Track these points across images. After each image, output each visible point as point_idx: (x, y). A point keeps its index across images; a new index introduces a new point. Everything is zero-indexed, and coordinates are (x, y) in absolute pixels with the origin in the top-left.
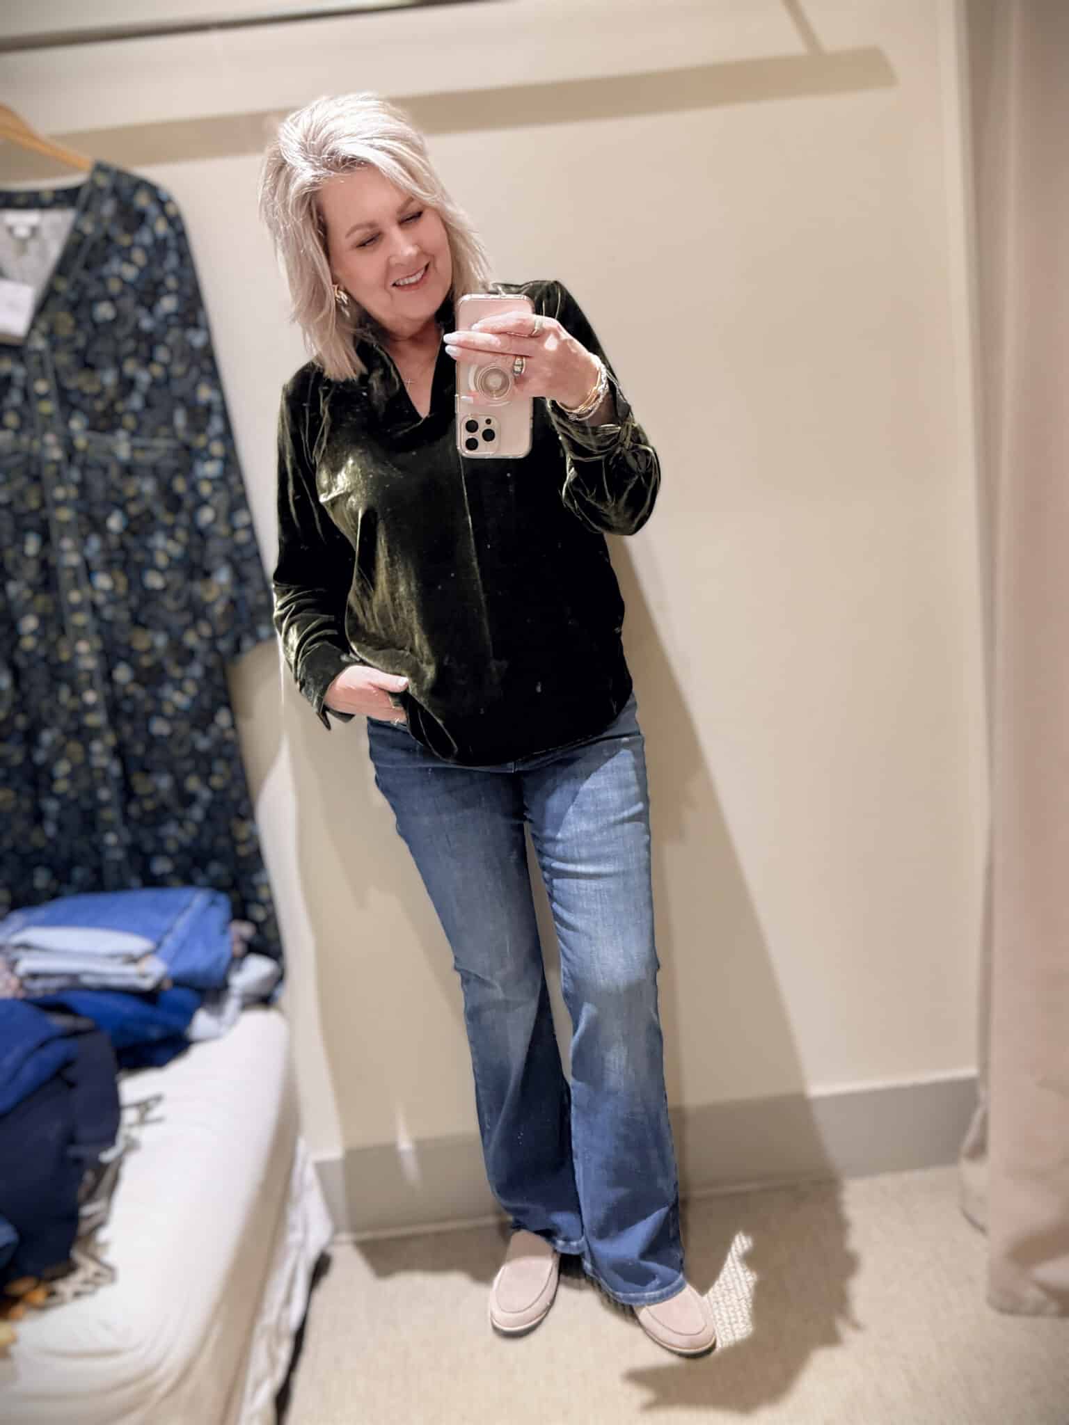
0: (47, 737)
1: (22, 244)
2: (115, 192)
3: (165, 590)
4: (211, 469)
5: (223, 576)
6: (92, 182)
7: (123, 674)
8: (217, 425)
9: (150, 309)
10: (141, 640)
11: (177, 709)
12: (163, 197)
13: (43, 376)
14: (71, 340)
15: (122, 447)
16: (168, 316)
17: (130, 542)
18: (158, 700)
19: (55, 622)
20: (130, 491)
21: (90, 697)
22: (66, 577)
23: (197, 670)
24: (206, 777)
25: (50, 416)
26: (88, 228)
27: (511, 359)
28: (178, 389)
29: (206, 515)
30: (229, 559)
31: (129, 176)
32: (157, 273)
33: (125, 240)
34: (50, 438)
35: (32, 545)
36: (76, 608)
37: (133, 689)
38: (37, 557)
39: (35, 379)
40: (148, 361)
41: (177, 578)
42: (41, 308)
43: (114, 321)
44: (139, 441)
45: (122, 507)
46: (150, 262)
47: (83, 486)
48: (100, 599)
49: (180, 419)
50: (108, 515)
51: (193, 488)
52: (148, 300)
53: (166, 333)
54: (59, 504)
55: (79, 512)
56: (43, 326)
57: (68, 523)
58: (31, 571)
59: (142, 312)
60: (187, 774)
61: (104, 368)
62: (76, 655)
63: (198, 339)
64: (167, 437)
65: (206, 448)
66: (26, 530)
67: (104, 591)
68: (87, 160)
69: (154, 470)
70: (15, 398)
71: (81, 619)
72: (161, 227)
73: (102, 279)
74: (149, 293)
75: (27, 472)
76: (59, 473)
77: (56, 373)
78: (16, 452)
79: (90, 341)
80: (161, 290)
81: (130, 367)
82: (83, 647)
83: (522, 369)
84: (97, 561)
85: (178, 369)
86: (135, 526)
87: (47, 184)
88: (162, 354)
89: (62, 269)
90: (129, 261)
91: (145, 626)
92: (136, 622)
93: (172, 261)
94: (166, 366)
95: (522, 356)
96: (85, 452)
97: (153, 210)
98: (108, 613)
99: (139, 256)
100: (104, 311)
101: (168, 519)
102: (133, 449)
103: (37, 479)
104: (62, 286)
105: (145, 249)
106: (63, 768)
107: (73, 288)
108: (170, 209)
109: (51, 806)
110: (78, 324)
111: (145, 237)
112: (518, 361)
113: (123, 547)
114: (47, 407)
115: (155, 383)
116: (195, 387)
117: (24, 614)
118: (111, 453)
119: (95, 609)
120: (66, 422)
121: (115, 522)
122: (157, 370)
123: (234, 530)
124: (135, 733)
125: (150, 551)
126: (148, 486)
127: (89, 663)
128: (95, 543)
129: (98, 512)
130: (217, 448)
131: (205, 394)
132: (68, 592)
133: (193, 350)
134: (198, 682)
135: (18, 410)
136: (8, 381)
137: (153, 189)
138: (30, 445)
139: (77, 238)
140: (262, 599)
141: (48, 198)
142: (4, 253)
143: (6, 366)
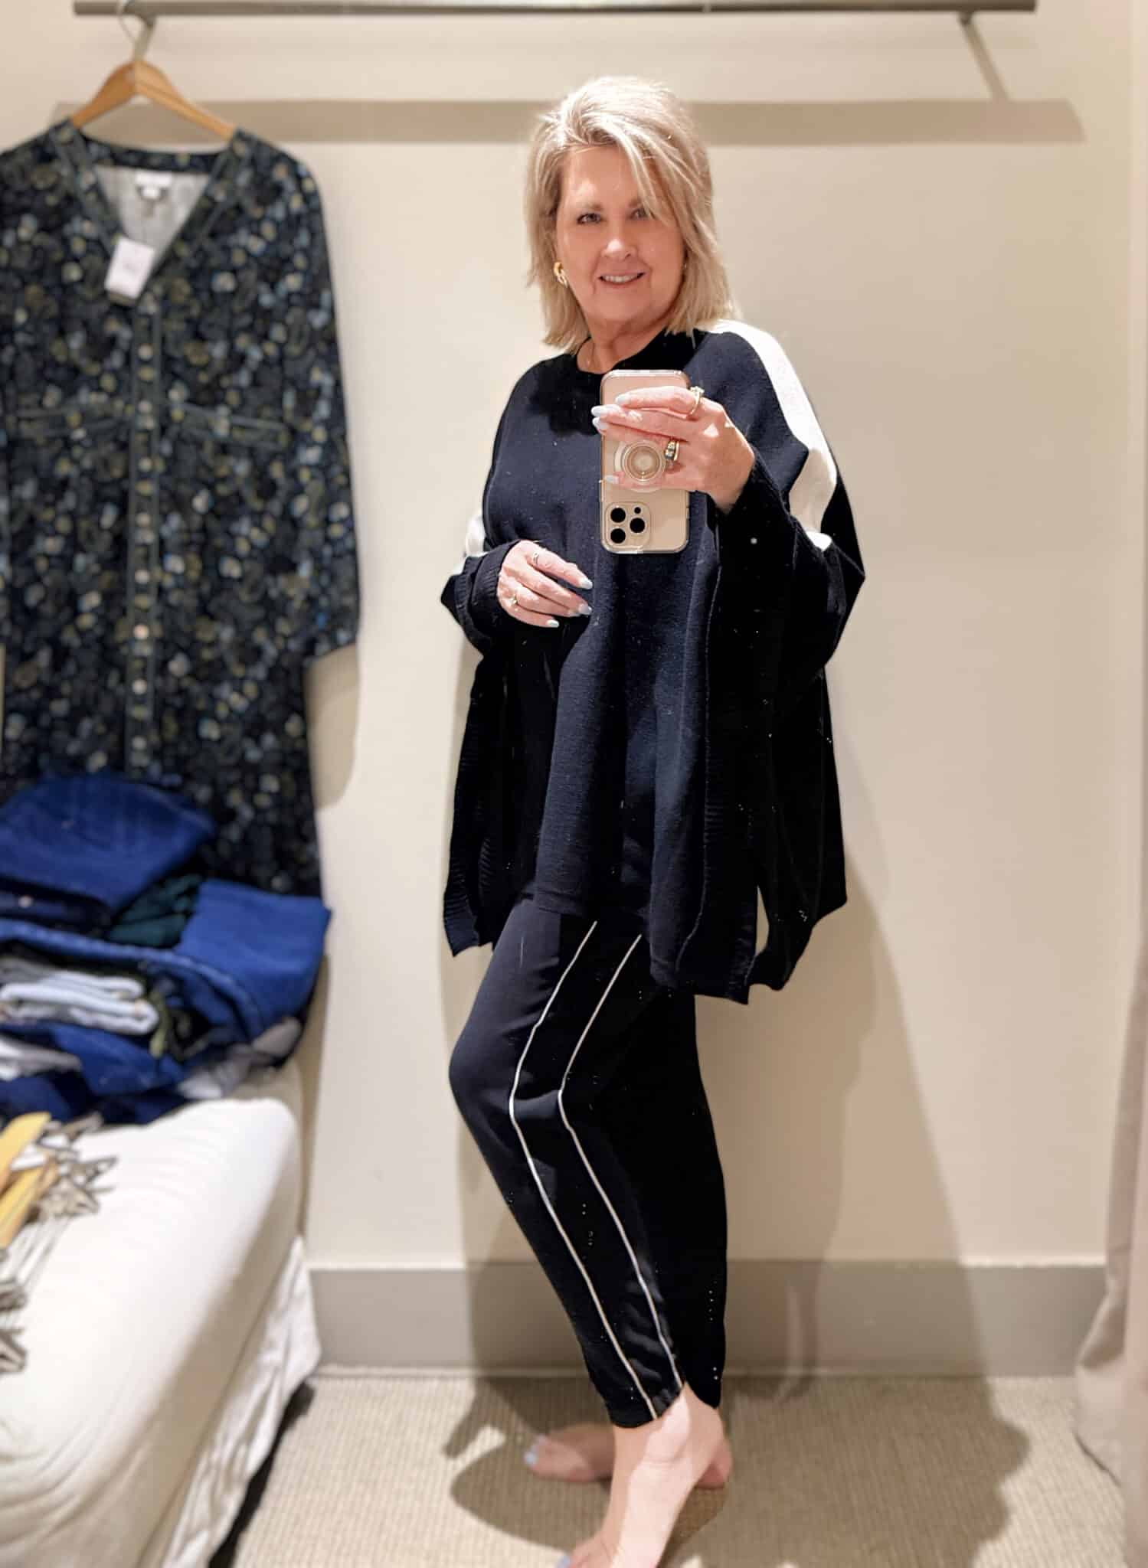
0: (86, 725)
1: (151, 203)
2: (253, 162)
3: (240, 580)
4: (311, 455)
5: (305, 570)
6: (231, 149)
7: (178, 666)
8: (323, 410)
9: (273, 286)
10: (205, 633)
11: (231, 710)
12: (302, 171)
13: (150, 342)
14: (185, 308)
15: (221, 423)
16: (290, 294)
17: (213, 524)
18: (213, 699)
19: (115, 600)
20: (223, 471)
21: (139, 687)
22: (135, 554)
23: (260, 672)
24: (251, 792)
25: (150, 383)
26: (220, 196)
28: (290, 369)
29: (301, 505)
30: (316, 556)
31: (271, 148)
32: (285, 249)
33: (256, 212)
34: (145, 406)
35: (109, 517)
36: (142, 589)
37: (186, 683)
38: (110, 530)
39: (140, 344)
40: (264, 337)
41: (256, 569)
42: (158, 272)
43: (233, 294)
44: (240, 420)
45: (211, 487)
46: (279, 238)
47: (172, 461)
48: (168, 582)
49: (289, 400)
50: (195, 493)
51: (293, 474)
52: (271, 276)
53: (286, 312)
54: (144, 476)
55: (163, 487)
56: (158, 290)
57: (149, 498)
58: (104, 543)
59: (263, 288)
60: (230, 786)
61: (214, 341)
62: (132, 640)
63: (318, 319)
64: (269, 419)
65: (309, 434)
66: (106, 500)
67: (174, 574)
68: (228, 127)
69: (252, 452)
70: (116, 360)
71: (144, 601)
72: (296, 204)
73: (227, 250)
74: (273, 268)
75: (115, 440)
76: (148, 444)
77: (164, 340)
78: (106, 417)
79: (206, 310)
80: (288, 268)
81: (243, 342)
82: (141, 632)
84: (173, 541)
85: (294, 350)
86: (221, 509)
87: (184, 148)
88: (278, 333)
89: (185, 235)
90: (258, 234)
91: (212, 617)
92: (204, 611)
93: (303, 239)
94: (281, 346)
96: (180, 423)
97: (290, 185)
98: (174, 598)
99: (268, 230)
100: (224, 282)
101: (257, 504)
102: (232, 427)
103: (124, 446)
104: (184, 251)
105: (277, 224)
106: (97, 760)
107: (195, 256)
108: (308, 185)
110: (196, 292)
111: (279, 212)
113: (204, 529)
114: (148, 374)
115: (265, 362)
116: (308, 372)
117: (88, 590)
118: (208, 428)
119: (161, 591)
120: (166, 392)
121: (200, 502)
122: (271, 349)
123: (327, 522)
124: (182, 733)
125: (232, 536)
126: (242, 468)
127: (147, 650)
128: (175, 521)
129: (184, 489)
130: (320, 435)
131: (319, 377)
132: (136, 570)
133: (313, 330)
134: (259, 684)
135: (114, 372)
136: (112, 342)
137: (292, 164)
138: (124, 410)
139: (207, 204)
140: (348, 601)
141: (183, 161)
142: (130, 211)
143: (113, 327)
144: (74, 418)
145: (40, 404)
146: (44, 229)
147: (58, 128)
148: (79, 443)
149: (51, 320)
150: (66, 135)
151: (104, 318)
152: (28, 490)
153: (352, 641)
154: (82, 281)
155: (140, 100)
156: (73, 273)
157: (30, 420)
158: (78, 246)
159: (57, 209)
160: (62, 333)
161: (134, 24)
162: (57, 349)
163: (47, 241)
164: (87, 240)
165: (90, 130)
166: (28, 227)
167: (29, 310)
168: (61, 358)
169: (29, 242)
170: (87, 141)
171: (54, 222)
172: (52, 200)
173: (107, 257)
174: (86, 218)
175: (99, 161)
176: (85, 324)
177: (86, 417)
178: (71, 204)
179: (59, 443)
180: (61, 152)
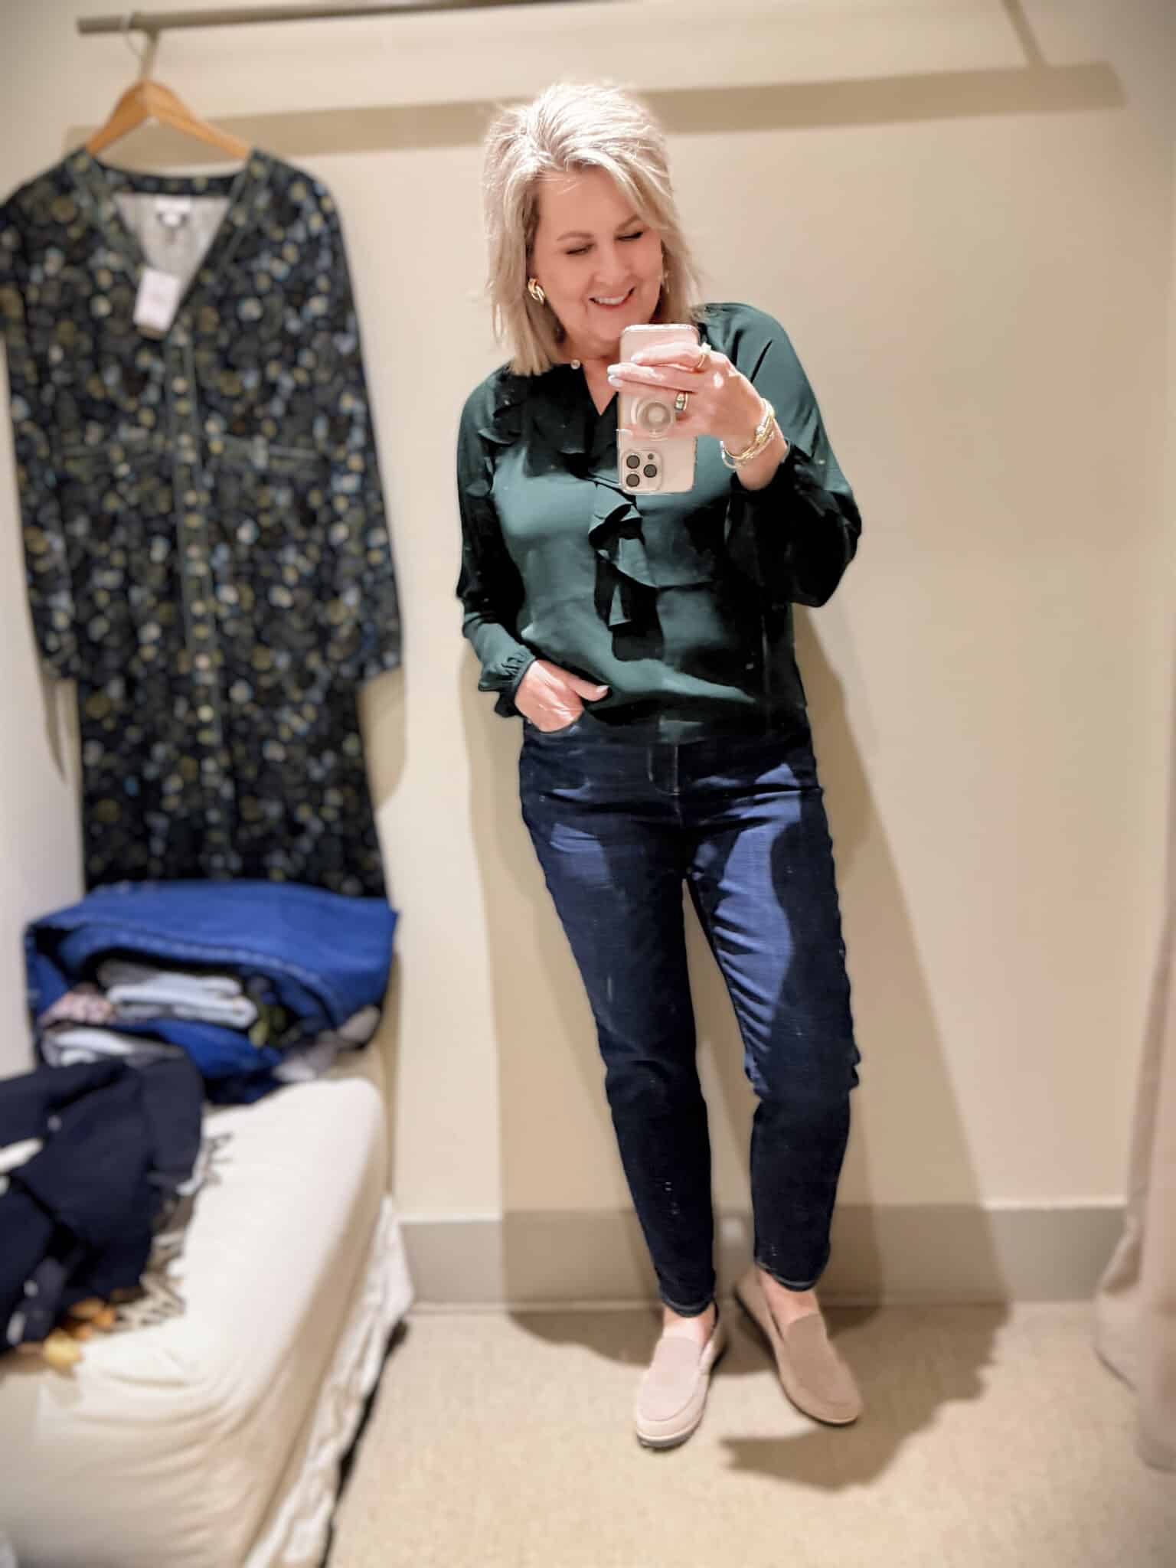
0: (160, 751)
1: (171, 233)
2: (271, 183)
3: (292, 608)
4: (348, 484)
5: (351, 598)
6: (248, 172)
7: (240, 693)
8: (357, 437)
9: (299, 309)
10: (262, 659)
11: (295, 734)
12: (320, 191)
13: (182, 375)
14: (214, 337)
15: (259, 454)
16: (316, 318)
17: (260, 555)
18: (275, 723)
19: (175, 632)
20: (264, 502)
21: (206, 713)
22: (189, 588)
23: (316, 694)
24: (318, 806)
25: (186, 417)
26: (240, 220)
27: (674, 394)
28: (322, 397)
29: (340, 532)
30: (359, 581)
31: (286, 167)
32: (307, 271)
33: (278, 234)
34: (185, 440)
35: (159, 550)
36: (199, 620)
37: (249, 709)
38: (164, 563)
39: (174, 376)
40: (293, 364)
41: (305, 596)
42: (188, 301)
43: (259, 322)
44: (277, 450)
45: (254, 518)
46: (302, 259)
47: (215, 493)
48: (224, 612)
49: (321, 429)
50: (240, 524)
51: (329, 503)
52: (297, 300)
53: (313, 336)
54: (190, 509)
55: (210, 519)
56: (186, 320)
57: (196, 531)
58: (156, 578)
59: (290, 312)
60: (299, 802)
61: (245, 369)
62: (195, 669)
63: (345, 345)
64: (305, 447)
65: (344, 462)
66: (154, 534)
67: (230, 606)
68: (245, 146)
69: (291, 481)
70: (152, 394)
71: (202, 632)
72: (316, 223)
73: (250, 275)
74: (297, 292)
75: (158, 474)
76: (191, 478)
77: (196, 372)
78: (148, 452)
79: (234, 340)
80: (312, 290)
81: (273, 370)
82: (203, 662)
83: (683, 406)
84: (224, 571)
85: (323, 376)
86: (266, 539)
87: (201, 170)
88: (307, 358)
89: (209, 262)
90: (280, 257)
91: (267, 645)
92: (260, 639)
93: (325, 260)
94: (310, 372)
95: (685, 392)
96: (220, 456)
97: (308, 204)
98: (230, 628)
99: (291, 253)
100: (251, 309)
101: (300, 534)
102: (271, 457)
103: (168, 481)
104: (209, 279)
105: (298, 245)
106: (174, 784)
107: (220, 283)
108: (327, 204)
109: (159, 822)
110: (223, 321)
111: (299, 233)
112: (681, 395)
113: (251, 560)
114: (185, 407)
115: (298, 390)
116: (338, 397)
117: (145, 622)
118: (247, 460)
119: (218, 623)
120: (203, 424)
121: (246, 534)
122: (301, 376)
123: (367, 549)
124: (248, 756)
125: (279, 566)
126: (283, 498)
127: (209, 679)
128: (223, 553)
129: (229, 522)
130: (356, 462)
131: (349, 403)
132: (191, 602)
133: (340, 357)
134: (318, 707)
135: (154, 408)
136: (145, 377)
137: (309, 182)
138: (164, 446)
139: (228, 230)
140: (391, 625)
141: (200, 185)
142: (152, 241)
143: (145, 360)
144: (116, 454)
145: (82, 442)
146: (70, 262)
147: (73, 157)
148: (123, 479)
149: (85, 357)
150: (82, 164)
151: (136, 350)
152: (80, 527)
153: (399, 664)
154: (112, 315)
155: (152, 121)
156: (102, 307)
157: (75, 458)
158: (105, 280)
159: (81, 242)
160: (98, 369)
161: (139, 39)
162: (93, 387)
163: (73, 274)
164: (113, 273)
165: (107, 156)
166: (53, 262)
167: (64, 347)
168: (98, 394)
169: (56, 278)
170: (104, 168)
171: (78, 255)
172: (75, 233)
173: (133, 288)
174: (110, 249)
175: (117, 188)
176: (119, 359)
177: (129, 453)
178: (93, 235)
179: (104, 482)
180: (78, 181)
